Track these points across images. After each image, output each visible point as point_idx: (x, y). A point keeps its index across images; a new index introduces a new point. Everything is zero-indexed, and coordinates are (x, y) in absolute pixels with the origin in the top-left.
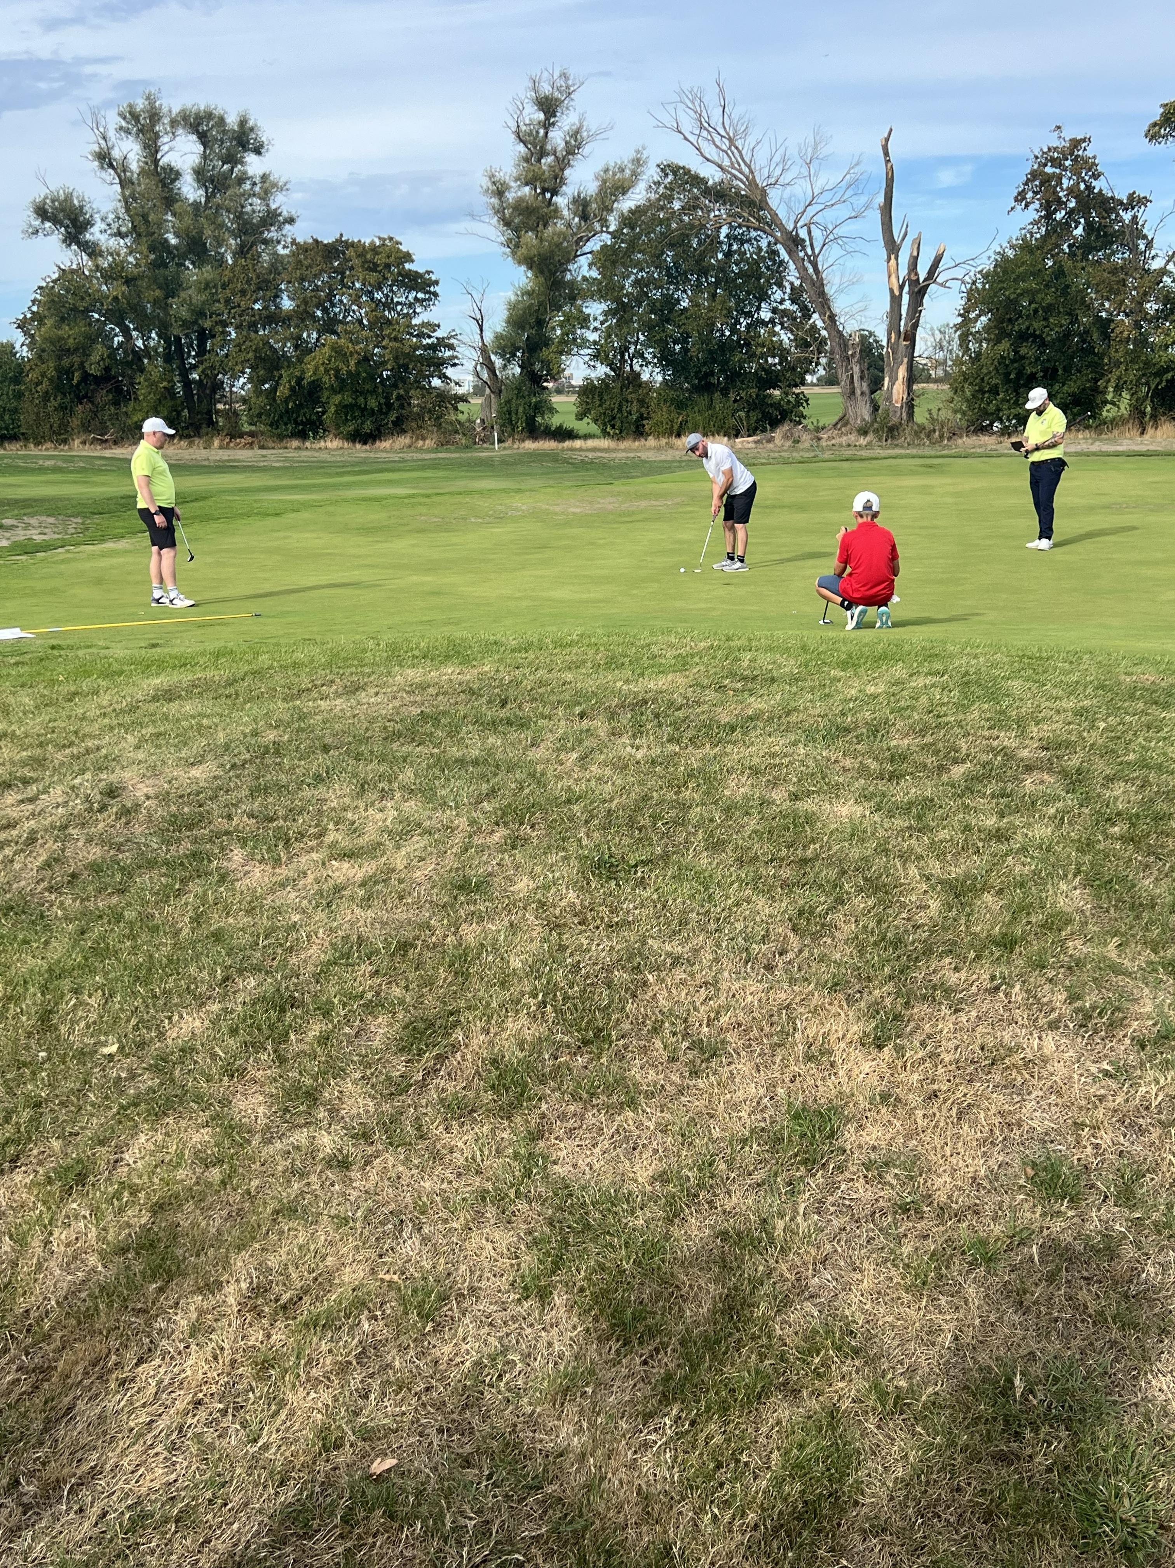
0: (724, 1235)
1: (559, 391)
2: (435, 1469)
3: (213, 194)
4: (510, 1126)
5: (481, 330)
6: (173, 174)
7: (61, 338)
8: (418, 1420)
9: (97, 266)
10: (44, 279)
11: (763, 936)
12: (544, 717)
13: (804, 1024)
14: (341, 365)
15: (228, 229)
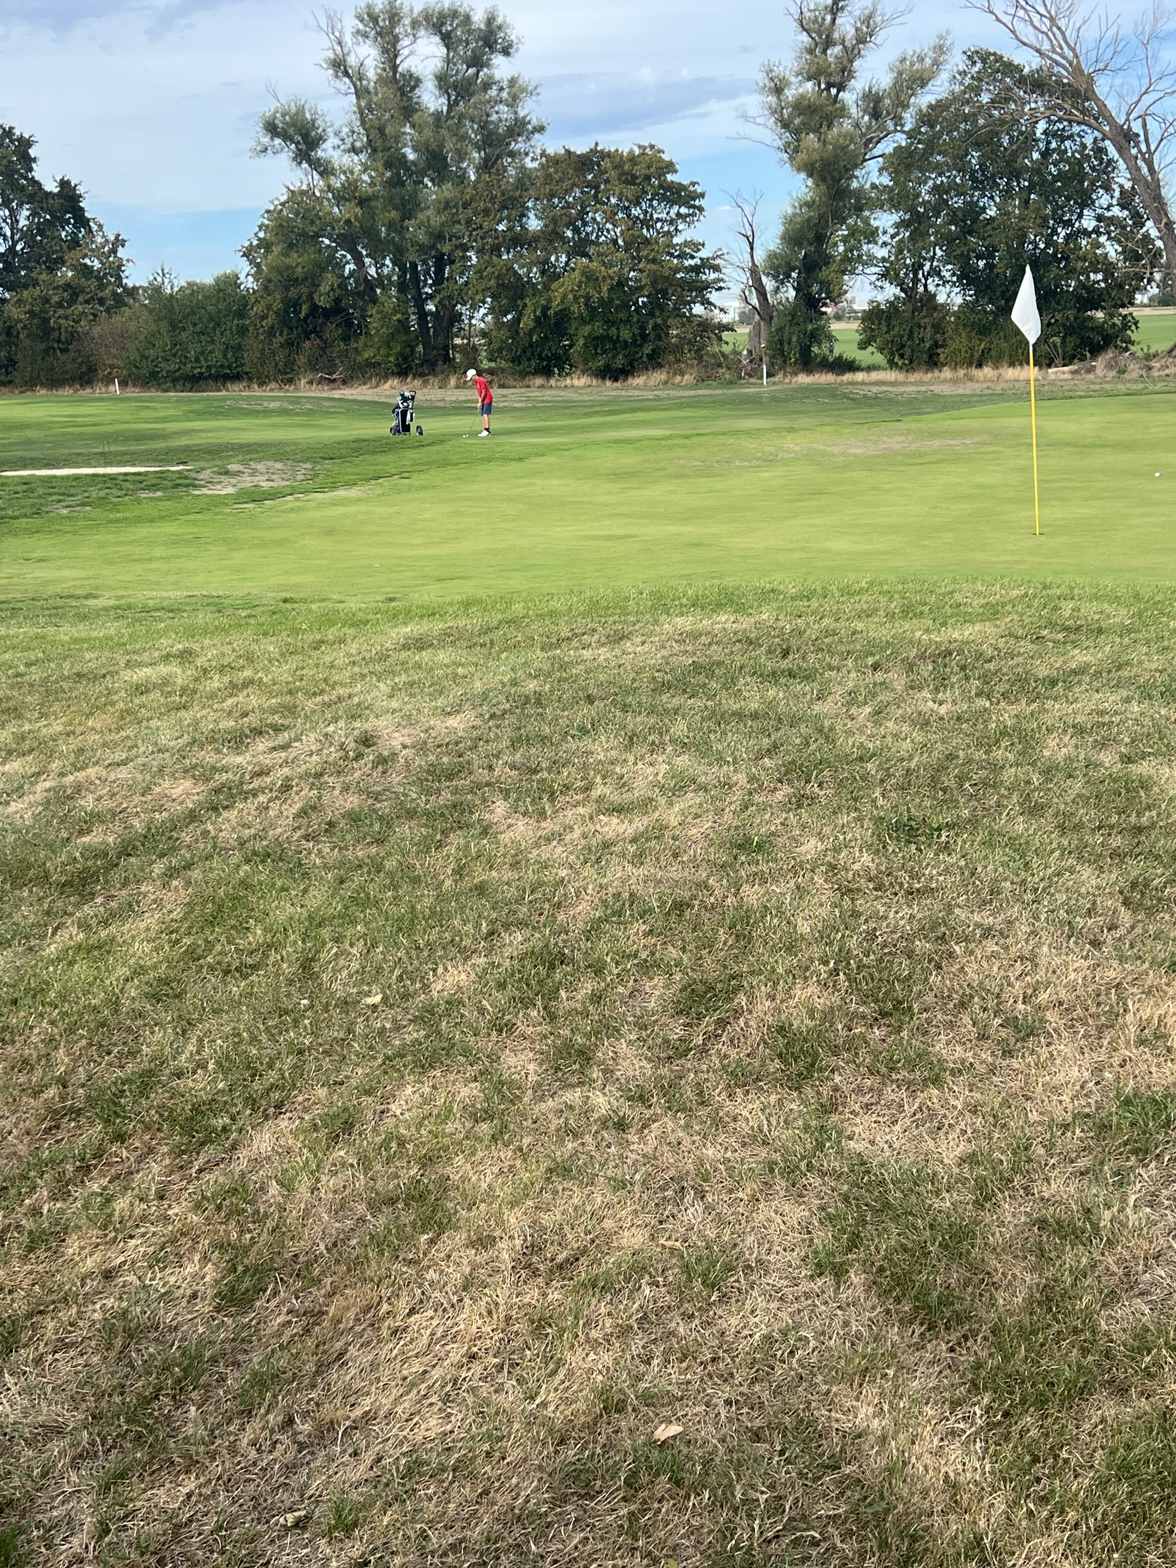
0: (1042, 1224)
1: (838, 317)
2: (723, 1440)
3: (456, 103)
4: (800, 1098)
5: (752, 249)
6: (413, 82)
7: (288, 267)
8: (704, 1390)
9: (329, 186)
10: (272, 202)
11: (1089, 910)
12: (831, 668)
13: (1137, 1006)
14: (592, 292)
15: (471, 140)
